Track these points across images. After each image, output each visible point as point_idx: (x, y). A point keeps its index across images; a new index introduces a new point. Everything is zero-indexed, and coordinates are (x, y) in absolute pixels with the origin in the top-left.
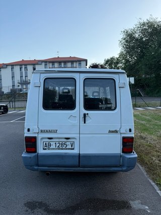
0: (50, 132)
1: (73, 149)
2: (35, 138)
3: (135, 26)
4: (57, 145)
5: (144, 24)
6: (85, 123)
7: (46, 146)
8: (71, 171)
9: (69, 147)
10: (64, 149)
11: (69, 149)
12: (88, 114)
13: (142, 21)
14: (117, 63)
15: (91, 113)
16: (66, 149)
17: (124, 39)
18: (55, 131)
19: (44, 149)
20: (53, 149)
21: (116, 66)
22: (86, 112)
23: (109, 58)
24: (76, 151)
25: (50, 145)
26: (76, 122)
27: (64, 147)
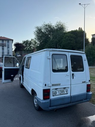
0: (57, 85)
1: (67, 94)
2: (49, 90)
3: (42, 25)
4: (60, 92)
5: (46, 26)
6: (73, 79)
7: (55, 94)
8: (67, 106)
9: (65, 93)
10: (63, 94)
11: (65, 94)
12: (74, 74)
13: (45, 24)
14: (30, 44)
15: (75, 73)
16: (64, 94)
17: (37, 31)
18: (59, 85)
19: (53, 96)
20: (58, 95)
21: (30, 45)
22: (73, 73)
23: (26, 41)
24: (69, 95)
25: (56, 93)
26: (69, 78)
27: (63, 93)
